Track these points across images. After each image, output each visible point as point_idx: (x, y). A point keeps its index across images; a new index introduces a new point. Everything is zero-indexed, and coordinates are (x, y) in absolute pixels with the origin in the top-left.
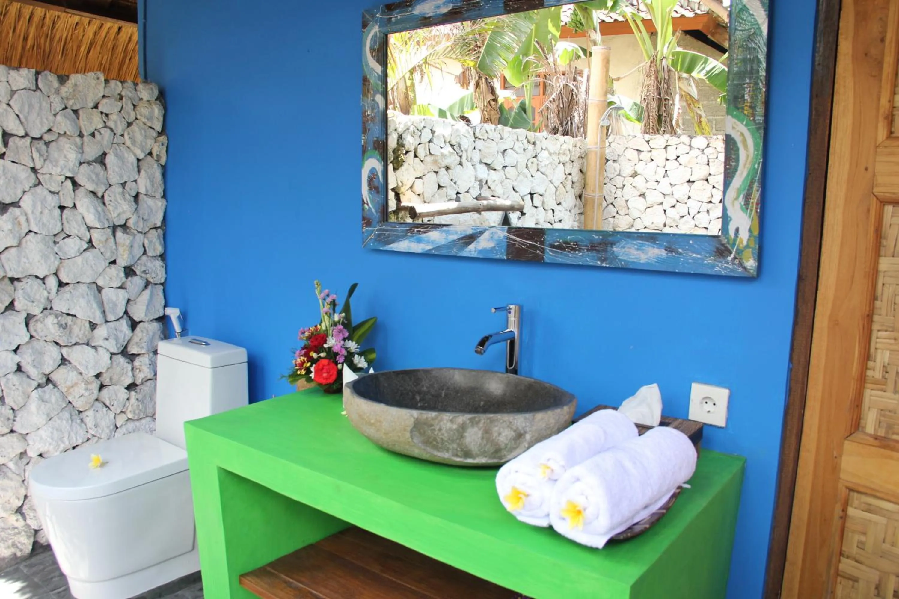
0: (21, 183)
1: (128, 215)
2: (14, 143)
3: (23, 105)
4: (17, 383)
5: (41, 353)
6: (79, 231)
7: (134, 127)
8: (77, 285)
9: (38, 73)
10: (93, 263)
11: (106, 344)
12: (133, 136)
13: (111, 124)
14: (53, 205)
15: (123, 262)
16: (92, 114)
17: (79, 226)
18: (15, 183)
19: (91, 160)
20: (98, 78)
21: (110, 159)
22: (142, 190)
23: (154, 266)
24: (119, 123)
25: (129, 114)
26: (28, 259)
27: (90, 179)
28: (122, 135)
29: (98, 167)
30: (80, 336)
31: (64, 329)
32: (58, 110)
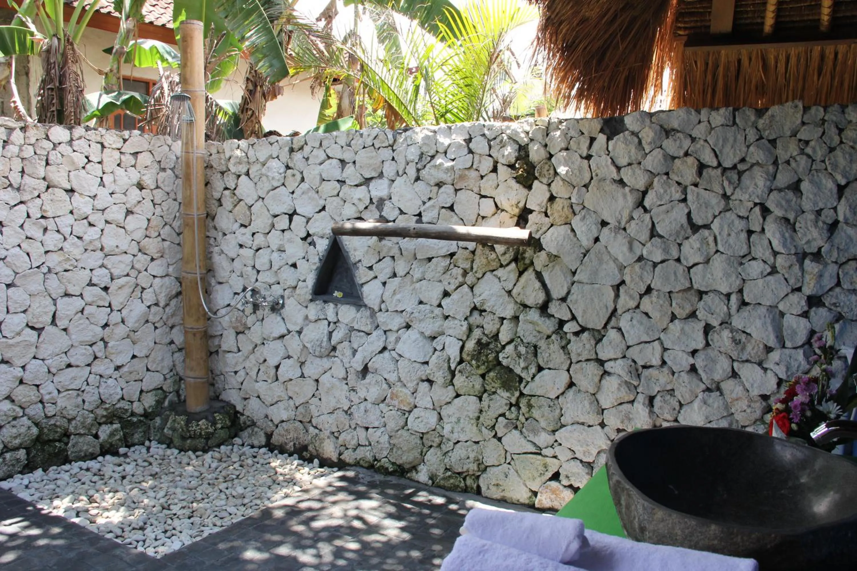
0: (713, 208)
1: (821, 243)
2: (708, 173)
3: (718, 139)
4: (686, 381)
5: (714, 361)
6: (763, 254)
7: (838, 152)
8: (757, 306)
9: (735, 110)
10: (773, 287)
11: (776, 369)
12: (836, 161)
13: (809, 150)
14: (740, 228)
15: (807, 290)
16: (789, 142)
17: (764, 250)
18: (706, 207)
19: (783, 186)
20: (796, 107)
21: (805, 186)
22: (841, 218)
23: (849, 300)
24: (818, 148)
25: (832, 139)
26: (712, 275)
27: (779, 205)
28: (823, 161)
29: (790, 194)
30: (753, 355)
31: (737, 344)
32: (752, 141)
